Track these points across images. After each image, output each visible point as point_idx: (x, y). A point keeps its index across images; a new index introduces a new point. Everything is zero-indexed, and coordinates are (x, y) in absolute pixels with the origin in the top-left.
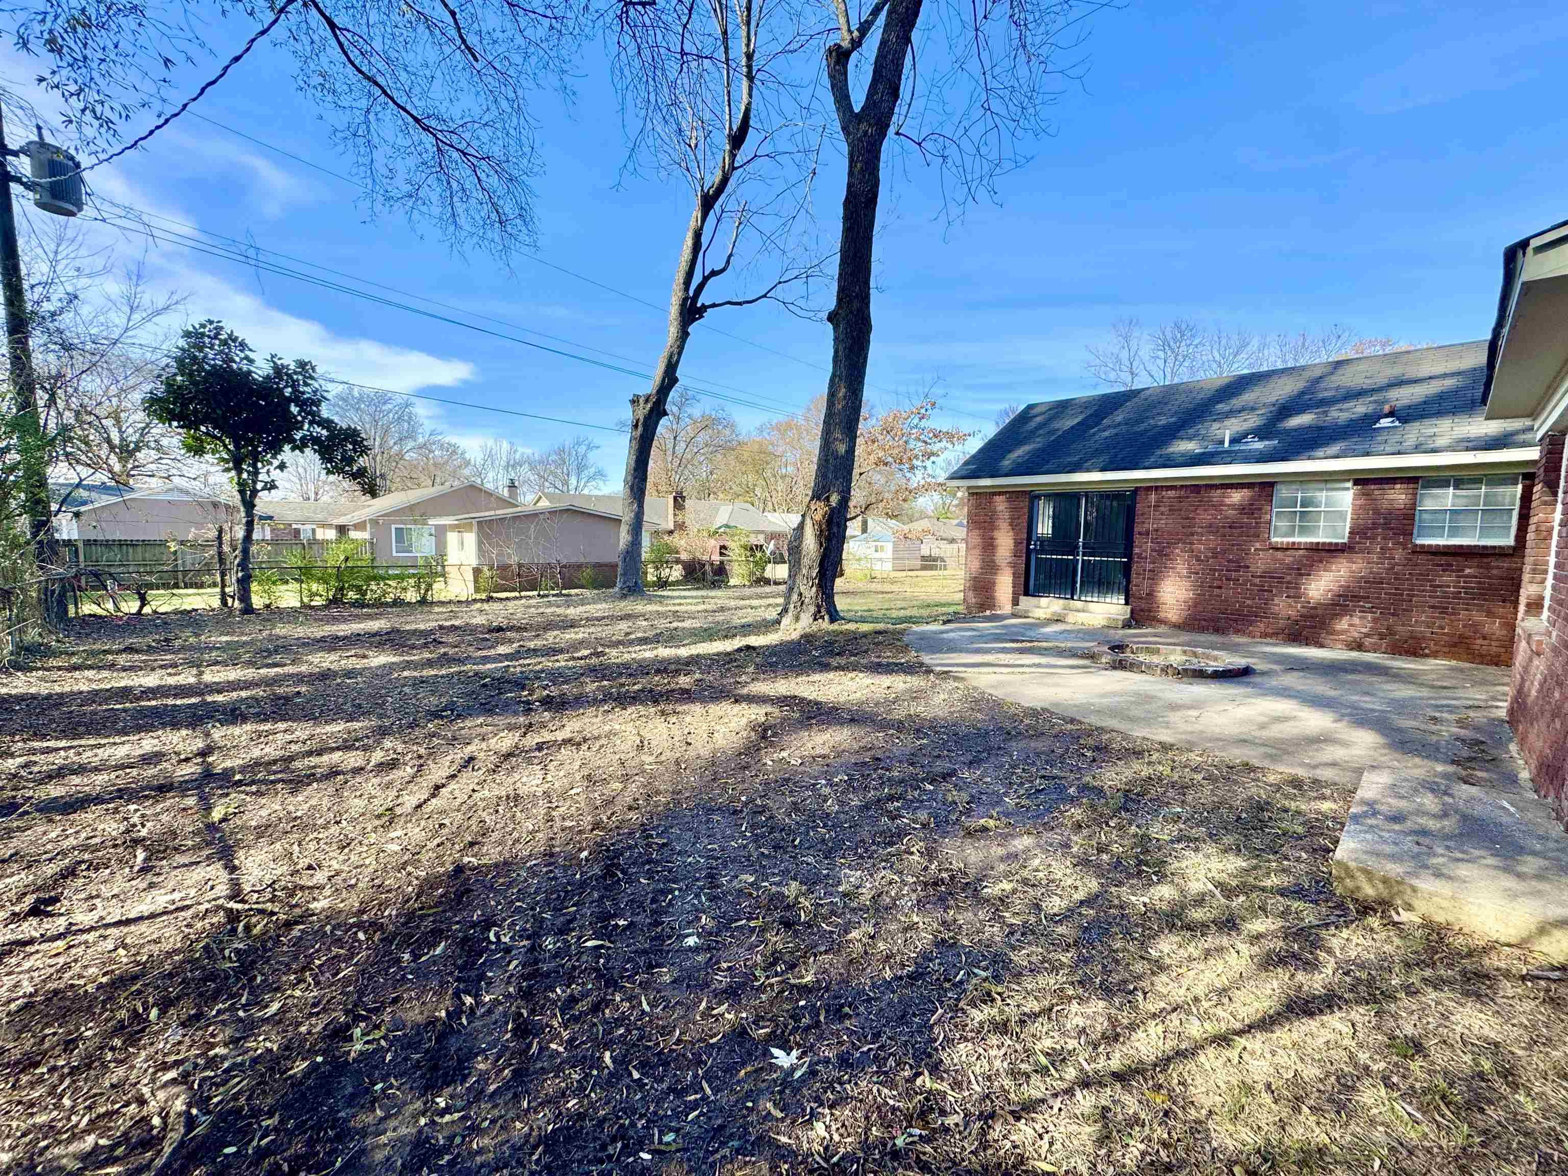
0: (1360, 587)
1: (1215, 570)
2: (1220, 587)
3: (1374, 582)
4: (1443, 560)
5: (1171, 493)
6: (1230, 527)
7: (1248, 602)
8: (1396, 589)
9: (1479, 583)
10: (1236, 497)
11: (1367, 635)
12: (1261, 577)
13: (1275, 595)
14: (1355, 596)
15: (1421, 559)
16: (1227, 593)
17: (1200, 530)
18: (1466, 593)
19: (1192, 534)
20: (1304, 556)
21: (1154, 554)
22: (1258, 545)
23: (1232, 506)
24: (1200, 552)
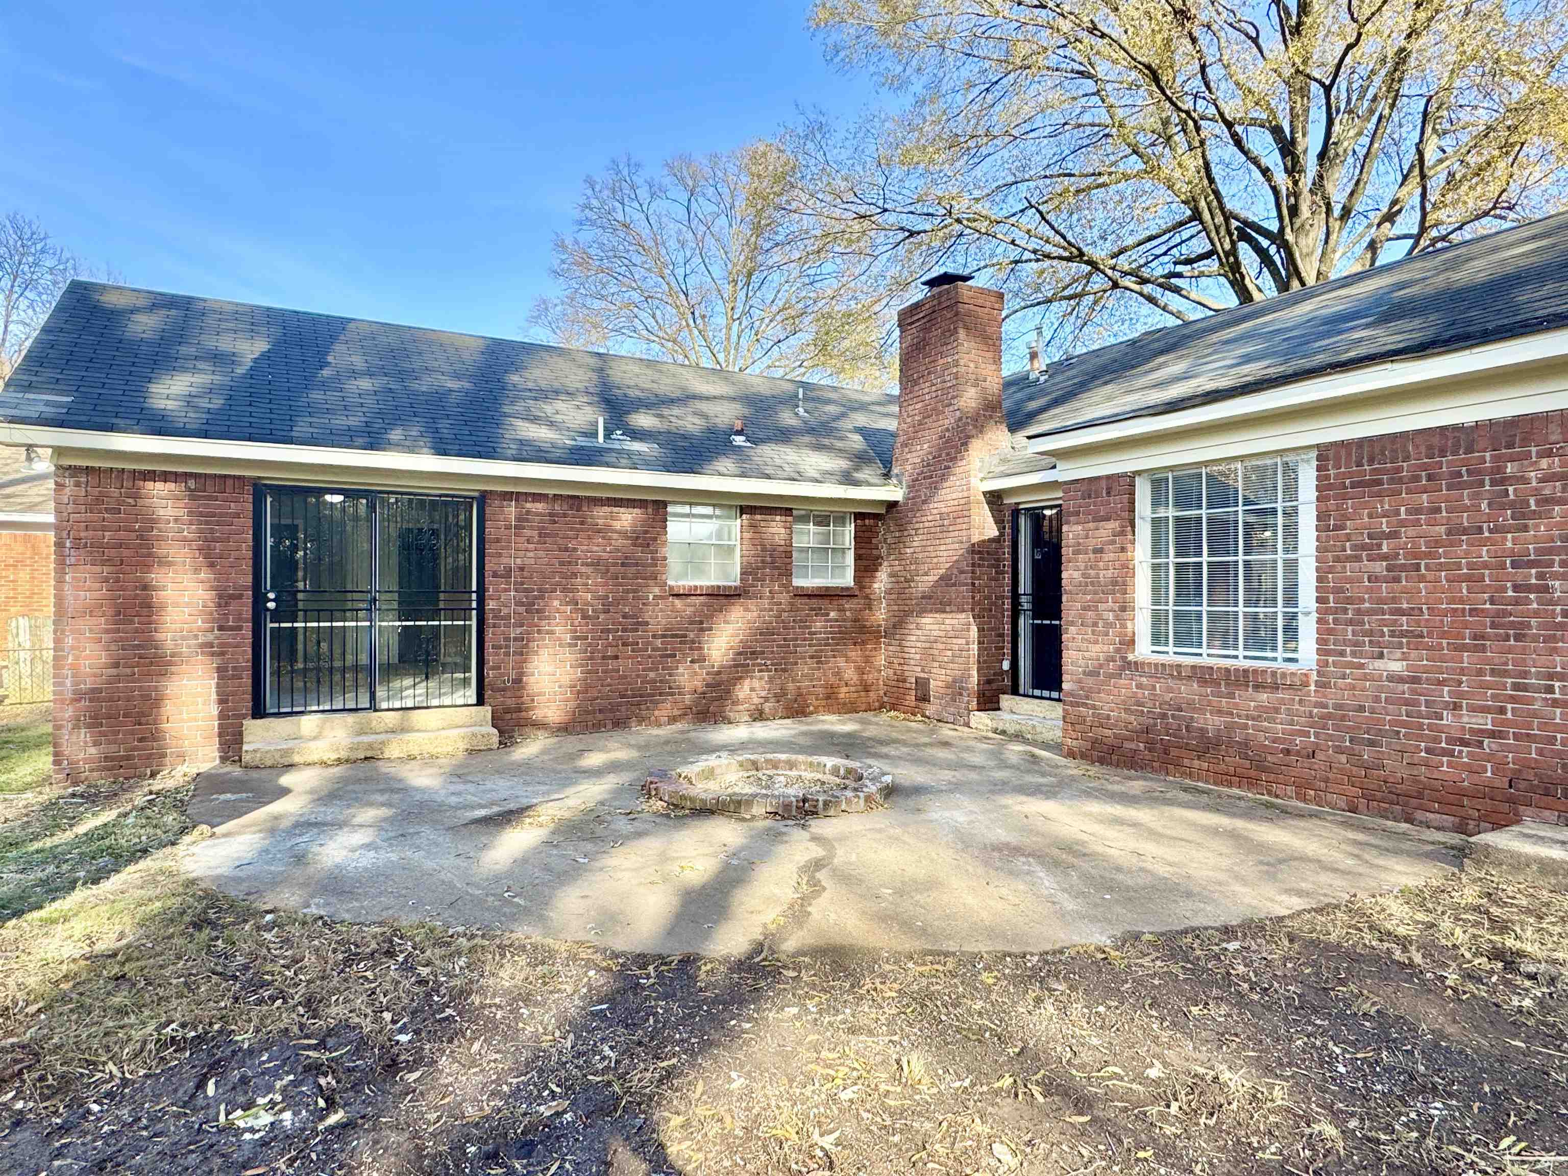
0: (757, 641)
1: (608, 631)
2: (616, 657)
3: (766, 633)
4: (814, 602)
5: (540, 507)
6: (623, 565)
7: (652, 675)
8: (785, 640)
9: (840, 626)
10: (627, 519)
11: (766, 699)
12: (664, 636)
13: (679, 662)
14: (753, 653)
15: (799, 601)
16: (624, 665)
17: (584, 569)
18: (833, 639)
19: (574, 575)
20: (702, 605)
21: (521, 609)
22: (657, 590)
23: (623, 534)
24: (588, 604)
